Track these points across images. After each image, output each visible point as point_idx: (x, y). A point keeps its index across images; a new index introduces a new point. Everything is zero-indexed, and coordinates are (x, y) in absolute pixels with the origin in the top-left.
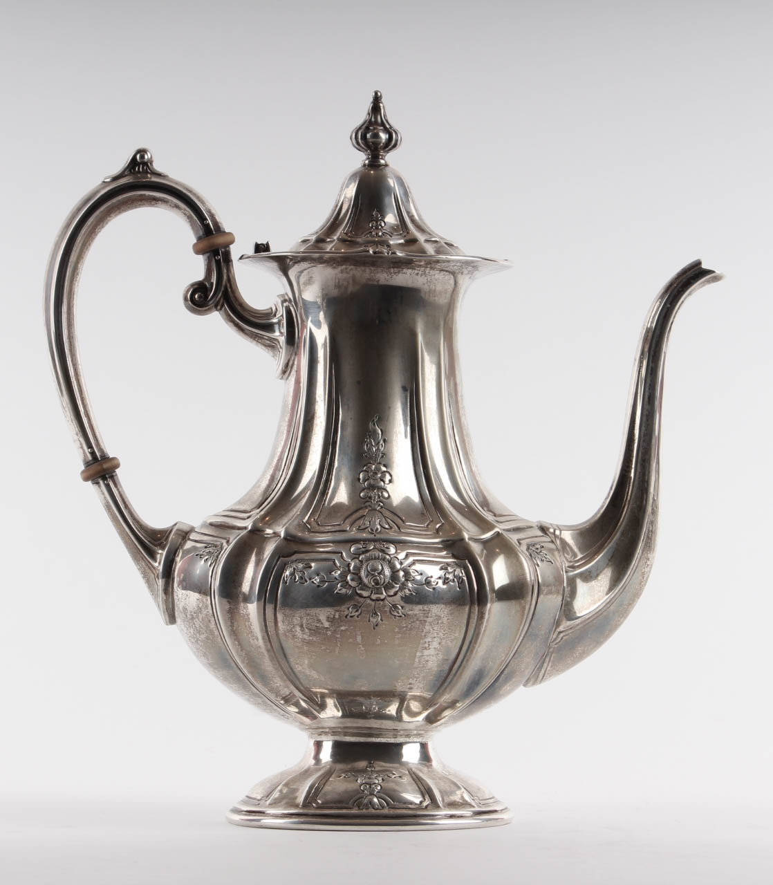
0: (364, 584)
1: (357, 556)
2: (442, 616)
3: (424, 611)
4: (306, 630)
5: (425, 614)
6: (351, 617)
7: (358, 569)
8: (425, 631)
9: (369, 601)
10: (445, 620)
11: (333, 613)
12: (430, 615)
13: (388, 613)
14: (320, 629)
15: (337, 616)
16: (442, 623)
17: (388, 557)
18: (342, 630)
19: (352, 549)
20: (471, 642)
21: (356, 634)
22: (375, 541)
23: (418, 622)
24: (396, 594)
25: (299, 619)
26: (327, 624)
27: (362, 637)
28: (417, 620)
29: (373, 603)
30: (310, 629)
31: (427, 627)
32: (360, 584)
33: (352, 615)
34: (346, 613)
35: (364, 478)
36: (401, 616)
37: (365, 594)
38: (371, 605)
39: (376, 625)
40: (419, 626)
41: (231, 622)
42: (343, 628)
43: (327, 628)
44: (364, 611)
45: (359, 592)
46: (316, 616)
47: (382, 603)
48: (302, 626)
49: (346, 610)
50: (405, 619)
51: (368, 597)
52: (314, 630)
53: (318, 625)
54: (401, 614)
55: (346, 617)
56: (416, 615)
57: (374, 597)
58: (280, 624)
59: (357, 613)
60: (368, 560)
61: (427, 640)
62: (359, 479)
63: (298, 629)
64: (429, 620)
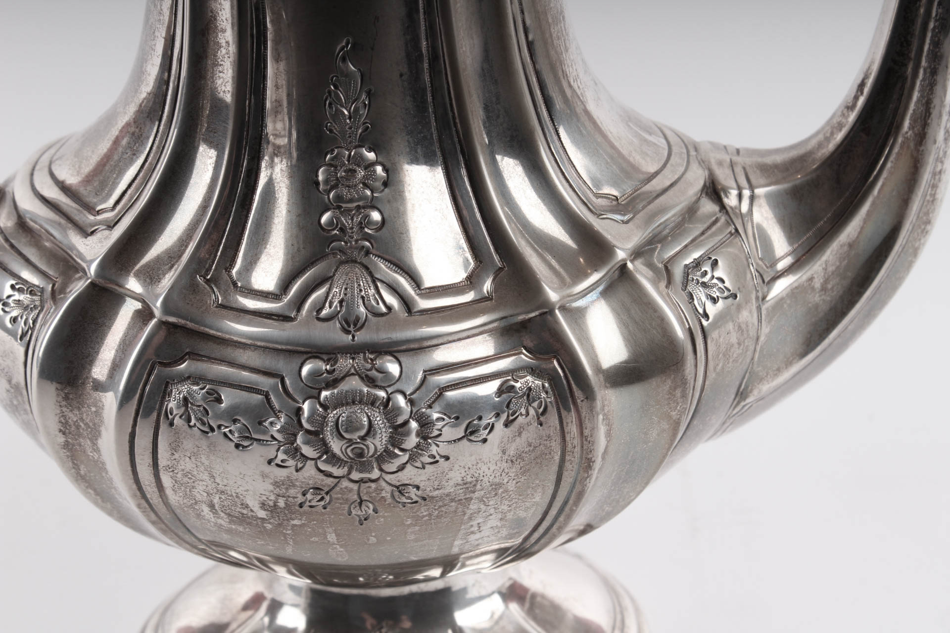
0: (334, 456)
1: (315, 392)
2: (506, 481)
3: (465, 484)
4: (222, 514)
5: (468, 488)
6: (311, 507)
7: (320, 423)
8: (469, 512)
9: (345, 483)
10: (511, 486)
11: (273, 497)
12: (478, 487)
13: (389, 500)
14: (249, 518)
15: (281, 503)
16: (506, 491)
17: (382, 394)
18: (295, 525)
19: (305, 370)
20: (565, 503)
21: (326, 532)
22: (353, 351)
23: (453, 504)
24: (401, 468)
25: (205, 494)
26: (262, 514)
27: (336, 536)
28: (452, 500)
29: (355, 487)
30: (229, 515)
31: (473, 506)
32: (326, 453)
33: (313, 504)
34: (300, 499)
35: (326, 181)
36: (416, 502)
37: (336, 471)
38: (351, 490)
39: (365, 519)
40: (457, 508)
41: (73, 463)
42: (296, 522)
43: (263, 519)
44: (338, 499)
45: (323, 467)
46: (237, 497)
47: (373, 485)
48: (212, 506)
49: (300, 496)
50: (426, 505)
51: (343, 477)
52: (236, 517)
53: (245, 512)
54: (415, 498)
55: (301, 505)
56: (447, 495)
57: (355, 476)
58: (169, 492)
59: (322, 503)
60: (340, 402)
61: (474, 523)
62: (317, 183)
63: (206, 510)
64: (477, 494)
